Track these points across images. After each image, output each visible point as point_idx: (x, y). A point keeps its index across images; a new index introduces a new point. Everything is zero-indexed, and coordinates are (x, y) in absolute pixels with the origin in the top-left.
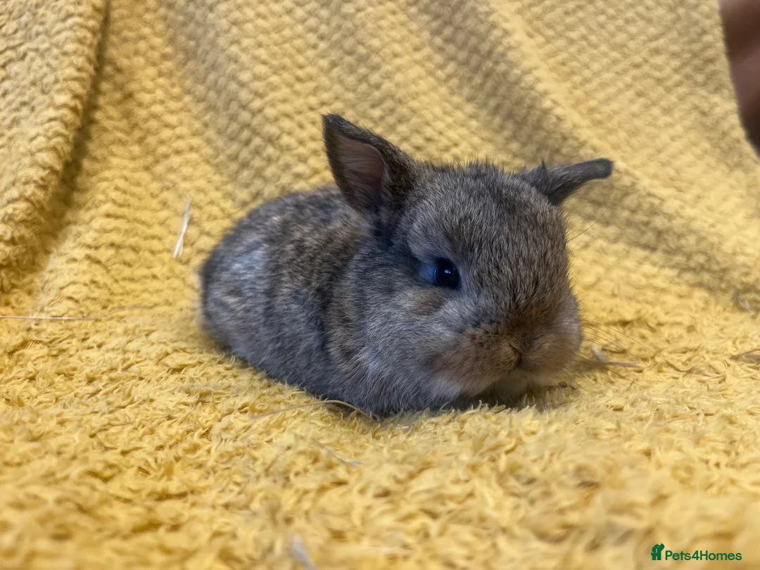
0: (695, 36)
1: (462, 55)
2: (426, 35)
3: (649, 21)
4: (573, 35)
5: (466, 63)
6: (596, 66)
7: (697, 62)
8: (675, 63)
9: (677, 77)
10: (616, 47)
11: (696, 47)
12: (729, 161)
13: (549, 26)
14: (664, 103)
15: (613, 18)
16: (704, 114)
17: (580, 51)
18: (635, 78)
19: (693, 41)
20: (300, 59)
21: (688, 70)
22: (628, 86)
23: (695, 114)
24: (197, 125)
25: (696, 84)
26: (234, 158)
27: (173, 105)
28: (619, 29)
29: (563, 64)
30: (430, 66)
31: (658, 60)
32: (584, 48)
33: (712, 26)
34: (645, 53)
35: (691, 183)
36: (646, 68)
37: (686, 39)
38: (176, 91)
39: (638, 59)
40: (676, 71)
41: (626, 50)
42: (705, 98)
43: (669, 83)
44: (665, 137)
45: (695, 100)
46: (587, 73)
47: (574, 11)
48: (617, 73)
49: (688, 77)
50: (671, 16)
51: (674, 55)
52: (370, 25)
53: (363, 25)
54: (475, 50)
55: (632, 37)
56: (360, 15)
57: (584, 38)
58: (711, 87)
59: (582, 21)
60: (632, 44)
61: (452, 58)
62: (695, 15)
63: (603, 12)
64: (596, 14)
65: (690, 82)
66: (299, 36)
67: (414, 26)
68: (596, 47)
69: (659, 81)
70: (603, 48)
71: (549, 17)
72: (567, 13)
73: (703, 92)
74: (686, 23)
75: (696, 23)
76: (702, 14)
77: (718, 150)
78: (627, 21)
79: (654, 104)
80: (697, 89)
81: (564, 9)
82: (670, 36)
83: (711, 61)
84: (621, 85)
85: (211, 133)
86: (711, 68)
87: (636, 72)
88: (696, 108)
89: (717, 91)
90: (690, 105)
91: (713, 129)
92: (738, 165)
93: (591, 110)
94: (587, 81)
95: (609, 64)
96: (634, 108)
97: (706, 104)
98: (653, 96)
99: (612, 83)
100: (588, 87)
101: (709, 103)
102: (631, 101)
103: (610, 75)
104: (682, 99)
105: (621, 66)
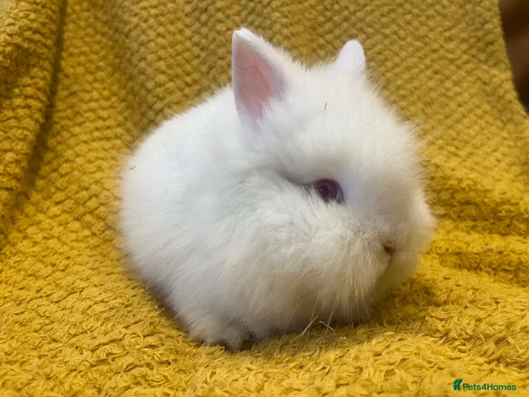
0: (479, 26)
3: (445, 16)
4: (387, 31)
6: (403, 54)
7: (480, 45)
8: (464, 46)
9: (465, 57)
10: (418, 38)
11: (480, 33)
12: (504, 118)
13: (369, 26)
14: (455, 78)
15: (418, 16)
16: (485, 83)
17: (392, 43)
18: (433, 61)
19: (476, 30)
20: (188, 68)
21: (474, 51)
22: (428, 67)
23: (479, 83)
24: (121, 119)
25: (480, 61)
27: (104, 103)
28: (422, 24)
29: (380, 53)
31: (451, 45)
32: (395, 41)
33: (492, 16)
34: (441, 41)
36: (442, 52)
37: (473, 28)
38: (106, 93)
39: (436, 46)
40: (465, 52)
41: (427, 40)
42: (487, 72)
43: (459, 62)
44: (453, 105)
45: (479, 73)
46: (397, 60)
47: (388, 13)
48: (420, 58)
49: (473, 56)
50: (461, 11)
51: (463, 41)
55: (432, 30)
57: (395, 33)
58: (491, 63)
59: (394, 21)
60: (431, 35)
63: (410, 12)
64: (404, 14)
65: (475, 60)
66: (188, 50)
68: (404, 39)
69: (452, 61)
70: (409, 39)
71: (369, 19)
72: (383, 15)
73: (485, 67)
74: (472, 16)
75: (480, 15)
76: (484, 8)
77: (495, 110)
78: (428, 17)
79: (447, 78)
80: (481, 64)
81: (381, 12)
82: (460, 26)
83: (491, 43)
84: (422, 66)
85: (129, 125)
86: (491, 48)
87: (435, 56)
88: (479, 79)
89: (495, 65)
90: (475, 77)
91: (492, 95)
92: (510, 120)
93: (399, 88)
94: (397, 65)
95: (413, 51)
96: (431, 84)
97: (487, 76)
98: (447, 72)
99: (415, 65)
100: (397, 70)
101: (490, 75)
102: (430, 78)
103: (415, 60)
104: (469, 73)
105: (423, 52)
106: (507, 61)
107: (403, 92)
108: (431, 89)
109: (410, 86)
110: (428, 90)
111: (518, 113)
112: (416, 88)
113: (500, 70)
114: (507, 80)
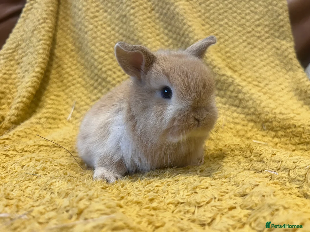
0: (275, 17)
1: (174, 36)
2: (162, 29)
3: (256, 13)
4: (222, 23)
5: (175, 39)
6: (230, 34)
7: (276, 28)
8: (267, 29)
9: (267, 35)
10: (240, 26)
11: (276, 22)
12: (287, 68)
13: (212, 21)
14: (260, 46)
15: (240, 14)
16: (278, 49)
17: (224, 29)
18: (248, 38)
19: (275, 19)
21: (272, 31)
22: (244, 41)
23: (274, 49)
24: (81, 74)
25: (275, 37)
26: (92, 85)
27: (74, 67)
28: (243, 18)
30: (162, 41)
31: (259, 29)
32: (226, 28)
33: (283, 12)
34: (253, 27)
35: (265, 79)
36: (253, 32)
37: (272, 18)
38: (75, 62)
39: (249, 29)
40: (267, 32)
41: (245, 26)
42: (279, 42)
43: (263, 38)
44: (258, 60)
45: (274, 44)
46: (227, 37)
47: (223, 13)
48: (240, 36)
49: (272, 34)
50: (265, 10)
51: (266, 26)
52: (139, 28)
53: (137, 29)
54: (179, 34)
55: (248, 21)
56: (136, 25)
57: (227, 23)
58: (282, 38)
59: (226, 17)
60: (247, 24)
61: (171, 37)
62: (275, 8)
63: (236, 12)
64: (232, 13)
65: (273, 36)
67: (158, 27)
68: (231, 26)
69: (259, 37)
70: (234, 26)
71: (212, 17)
72: (220, 14)
73: (278, 40)
74: (272, 12)
75: (276, 12)
76: (279, 7)
77: (282, 63)
78: (246, 14)
79: (255, 47)
80: (276, 39)
81: (219, 13)
82: (265, 18)
83: (282, 26)
84: (241, 41)
85: (85, 76)
86: (282, 29)
87: (249, 35)
88: (274, 47)
89: (284, 39)
90: (272, 46)
91: (281, 55)
92: (290, 69)
93: (227, 52)
94: (226, 40)
95: (237, 33)
96: (246, 50)
97: (279, 45)
98: (255, 44)
99: (237, 40)
100: (226, 43)
101: (280, 44)
102: (245, 47)
103: (236, 37)
104: (269, 44)
105: (242, 33)
106: (291, 36)
107: (229, 54)
108: (245, 52)
109: (233, 51)
110: (244, 53)
111: (295, 65)
112: (236, 52)
113: (287, 42)
114: (291, 47)
